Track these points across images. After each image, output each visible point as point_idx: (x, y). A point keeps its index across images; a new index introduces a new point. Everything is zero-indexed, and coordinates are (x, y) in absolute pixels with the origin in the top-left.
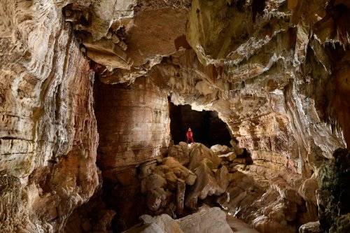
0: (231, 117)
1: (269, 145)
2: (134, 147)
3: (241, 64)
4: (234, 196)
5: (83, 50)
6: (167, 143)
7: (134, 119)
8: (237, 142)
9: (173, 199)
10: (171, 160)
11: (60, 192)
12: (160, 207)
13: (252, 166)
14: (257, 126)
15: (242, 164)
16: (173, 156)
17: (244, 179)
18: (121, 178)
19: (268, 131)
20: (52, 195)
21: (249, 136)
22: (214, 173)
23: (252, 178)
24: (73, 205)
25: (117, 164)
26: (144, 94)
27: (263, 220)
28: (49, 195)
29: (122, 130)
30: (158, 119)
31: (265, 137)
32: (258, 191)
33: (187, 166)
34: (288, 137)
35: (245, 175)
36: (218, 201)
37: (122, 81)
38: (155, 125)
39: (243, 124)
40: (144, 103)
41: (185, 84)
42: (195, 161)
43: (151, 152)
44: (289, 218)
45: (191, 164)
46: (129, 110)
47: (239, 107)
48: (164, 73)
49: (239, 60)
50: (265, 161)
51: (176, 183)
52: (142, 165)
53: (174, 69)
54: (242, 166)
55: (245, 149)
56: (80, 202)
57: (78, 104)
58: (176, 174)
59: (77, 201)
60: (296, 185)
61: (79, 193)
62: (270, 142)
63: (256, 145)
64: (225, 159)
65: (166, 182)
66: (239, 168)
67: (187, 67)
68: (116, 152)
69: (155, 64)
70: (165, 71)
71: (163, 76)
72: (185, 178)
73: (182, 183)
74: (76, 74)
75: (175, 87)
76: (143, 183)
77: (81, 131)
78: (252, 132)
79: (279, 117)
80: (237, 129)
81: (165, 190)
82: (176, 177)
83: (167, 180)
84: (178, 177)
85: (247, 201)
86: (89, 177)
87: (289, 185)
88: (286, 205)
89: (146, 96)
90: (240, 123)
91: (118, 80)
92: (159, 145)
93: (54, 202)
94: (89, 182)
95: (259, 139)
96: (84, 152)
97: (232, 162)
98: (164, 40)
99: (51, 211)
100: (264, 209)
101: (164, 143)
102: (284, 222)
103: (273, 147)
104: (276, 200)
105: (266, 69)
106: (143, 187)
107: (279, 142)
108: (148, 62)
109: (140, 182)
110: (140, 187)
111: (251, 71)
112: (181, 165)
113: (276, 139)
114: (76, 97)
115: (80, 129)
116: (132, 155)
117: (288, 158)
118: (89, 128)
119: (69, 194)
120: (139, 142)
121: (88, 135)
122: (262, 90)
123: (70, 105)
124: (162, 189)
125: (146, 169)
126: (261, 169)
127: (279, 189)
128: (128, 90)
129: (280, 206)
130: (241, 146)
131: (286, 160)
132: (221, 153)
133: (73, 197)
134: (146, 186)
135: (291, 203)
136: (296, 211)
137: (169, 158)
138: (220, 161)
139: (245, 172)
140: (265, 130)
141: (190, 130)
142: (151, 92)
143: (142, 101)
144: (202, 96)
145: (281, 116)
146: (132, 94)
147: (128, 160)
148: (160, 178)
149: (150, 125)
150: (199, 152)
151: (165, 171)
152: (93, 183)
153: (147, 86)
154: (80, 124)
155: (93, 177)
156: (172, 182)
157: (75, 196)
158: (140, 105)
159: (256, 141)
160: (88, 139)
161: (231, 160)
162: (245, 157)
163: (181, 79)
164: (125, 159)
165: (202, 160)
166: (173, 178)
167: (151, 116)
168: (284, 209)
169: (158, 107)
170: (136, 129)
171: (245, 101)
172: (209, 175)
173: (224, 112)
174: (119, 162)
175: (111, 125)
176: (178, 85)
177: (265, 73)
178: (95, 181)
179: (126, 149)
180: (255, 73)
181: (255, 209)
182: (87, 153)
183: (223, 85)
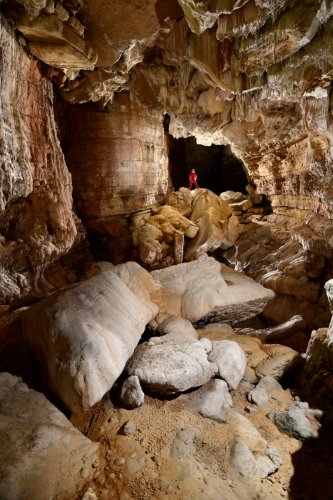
0: (248, 150)
1: (297, 186)
2: (121, 193)
3: (262, 30)
4: (243, 249)
5: (23, 41)
6: (165, 189)
7: (118, 156)
8: (255, 187)
9: (170, 252)
10: (168, 209)
11: (27, 241)
12: (156, 260)
13: (270, 216)
14: (283, 161)
15: (258, 214)
16: (172, 205)
17: (258, 231)
18: (109, 230)
19: (298, 166)
20: (18, 243)
21: (270, 176)
22: (221, 224)
23: (268, 228)
24: (46, 255)
25: (103, 213)
26: (130, 120)
27: (276, 275)
28: (13, 243)
29: (104, 171)
30: (150, 156)
31: (293, 176)
32: (273, 243)
33: (188, 216)
34: (325, 170)
35: (261, 226)
36: (225, 256)
37: (94, 99)
38: (147, 165)
39: (264, 160)
40: (129, 134)
41: (183, 98)
42: (198, 211)
43: (143, 199)
44: (311, 274)
45: (194, 214)
46: (109, 143)
47: (260, 132)
48: (152, 81)
49: (259, 22)
50: (288, 208)
51: (173, 235)
52: (133, 214)
53: (166, 74)
54: (258, 216)
55: (264, 195)
56: (54, 253)
57: (32, 130)
58: (174, 226)
59: (50, 251)
60: (327, 235)
61: (53, 243)
62: (298, 182)
63: (279, 187)
64: (237, 209)
65: (161, 234)
66: (255, 219)
67: (178, 55)
68: (99, 199)
69: (135, 63)
70: (152, 76)
71: (150, 85)
72: (184, 229)
73: (181, 236)
74: (17, 82)
75: (168, 104)
76: (135, 234)
77: (43, 167)
78: (275, 170)
79: (315, 140)
80: (255, 167)
81: (161, 243)
82: (173, 229)
83: (163, 232)
84: (177, 228)
85: (259, 255)
86: (63, 224)
87: (317, 234)
88: (309, 258)
89: (132, 122)
90: (259, 159)
91: (87, 97)
92: (154, 191)
93: (22, 252)
94: (64, 231)
95: (283, 180)
96: (51, 195)
97: (245, 212)
98: (138, 7)
99: (20, 261)
100: (279, 263)
101: (160, 189)
102: (304, 279)
103: (302, 187)
104: (296, 253)
105: (305, 41)
106: (135, 239)
107: (311, 181)
108: (123, 59)
109: (131, 234)
110: (132, 239)
111: (278, 48)
112: (181, 215)
113: (308, 176)
114: (27, 119)
115: (41, 165)
116: (120, 203)
117: (320, 200)
118: (54, 164)
119: (39, 243)
120: (126, 186)
121: (54, 173)
122: (295, 87)
123: (18, 129)
124: (157, 242)
125: (139, 220)
126: (282, 219)
127: (302, 241)
128: (106, 115)
129: (301, 259)
130: (259, 191)
131: (318, 204)
132: (233, 201)
133: (44, 246)
134: (138, 238)
135: (317, 256)
136: (322, 266)
137: (165, 207)
138: (230, 211)
139: (261, 223)
140: (294, 166)
141: (193, 171)
142: (139, 117)
143: (126, 130)
144: (208, 116)
145: (319, 139)
146: (112, 120)
147: (115, 209)
148: (154, 230)
149: (139, 164)
150: (204, 200)
151: (161, 222)
152: (70, 232)
153: (132, 107)
154: (40, 158)
155: (68, 225)
156: (169, 234)
157: (48, 245)
158: (124, 136)
159: (279, 182)
160: (54, 179)
161: (244, 209)
162: (264, 205)
163: (177, 90)
164: (112, 208)
165: (207, 208)
166: (170, 229)
167: (140, 153)
168: (305, 264)
169: (150, 139)
170: (121, 169)
171: (269, 119)
172: (214, 226)
173: (239, 142)
174: (105, 211)
175: (90, 164)
176: (173, 99)
177: (303, 51)
178: (72, 230)
179: (111, 196)
180: (284, 51)
181: (268, 263)
182: (56, 197)
183: (233, 81)
